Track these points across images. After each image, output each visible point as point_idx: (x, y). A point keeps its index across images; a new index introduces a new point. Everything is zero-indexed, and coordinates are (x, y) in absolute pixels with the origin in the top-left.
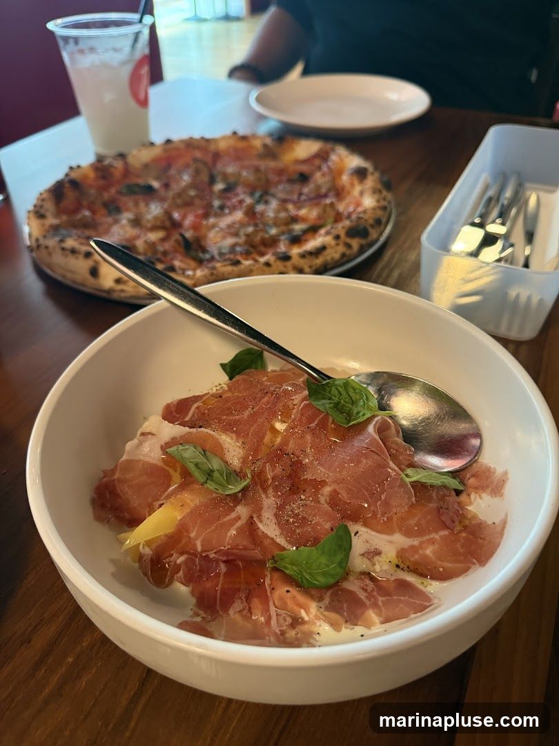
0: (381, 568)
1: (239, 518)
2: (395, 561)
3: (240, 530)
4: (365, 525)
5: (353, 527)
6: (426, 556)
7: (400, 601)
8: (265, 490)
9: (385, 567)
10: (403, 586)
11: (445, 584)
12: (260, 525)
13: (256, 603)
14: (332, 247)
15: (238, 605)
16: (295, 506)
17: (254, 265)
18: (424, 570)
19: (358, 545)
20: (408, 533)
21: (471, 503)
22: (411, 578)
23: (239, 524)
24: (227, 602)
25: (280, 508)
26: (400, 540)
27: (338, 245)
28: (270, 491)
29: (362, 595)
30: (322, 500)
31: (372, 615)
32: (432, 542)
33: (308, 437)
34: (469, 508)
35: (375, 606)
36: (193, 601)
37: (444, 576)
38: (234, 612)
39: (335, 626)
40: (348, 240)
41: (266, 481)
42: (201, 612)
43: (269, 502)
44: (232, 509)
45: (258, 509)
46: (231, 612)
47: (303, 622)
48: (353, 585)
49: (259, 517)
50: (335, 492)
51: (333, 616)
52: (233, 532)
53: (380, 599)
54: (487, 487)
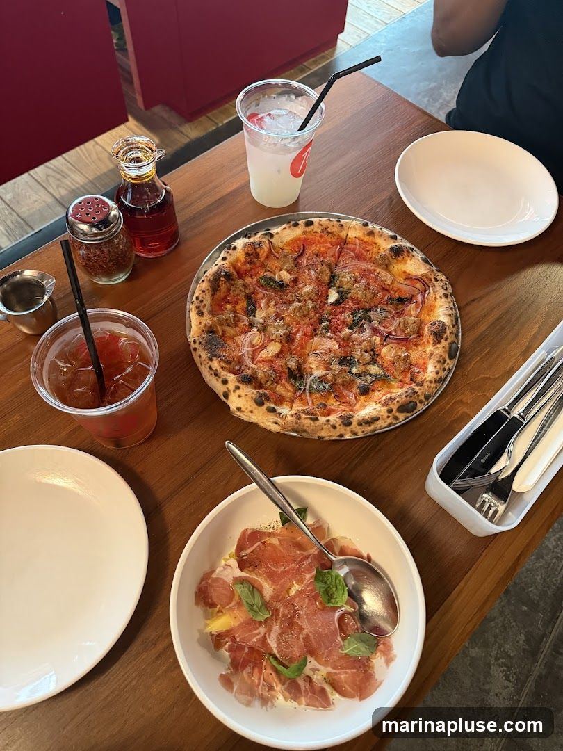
0: (317, 678)
1: (259, 633)
2: (325, 676)
3: (258, 640)
4: (316, 659)
5: (310, 659)
6: (340, 678)
7: (317, 699)
8: (276, 620)
9: (319, 678)
10: (323, 691)
11: (343, 699)
12: (268, 640)
13: (256, 670)
14: (383, 419)
15: (248, 670)
16: (287, 637)
17: (325, 425)
18: (336, 687)
19: (309, 666)
20: (334, 668)
21: (375, 658)
22: (328, 689)
23: (258, 637)
24: (244, 667)
25: (280, 634)
26: (330, 669)
27: (388, 417)
28: (279, 621)
29: (303, 688)
30: (301, 637)
31: (303, 700)
32: (346, 673)
33: (307, 601)
34: (373, 661)
35: (306, 696)
36: (230, 660)
37: (343, 694)
38: (245, 673)
39: (286, 699)
40: (397, 414)
41: (278, 615)
42: (231, 668)
43: (276, 628)
44: (257, 628)
45: (269, 631)
46: (244, 672)
47: (274, 690)
48: (301, 682)
49: (269, 635)
50: (307, 635)
51: (287, 694)
52: (255, 640)
53: (310, 694)
54: (386, 655)
